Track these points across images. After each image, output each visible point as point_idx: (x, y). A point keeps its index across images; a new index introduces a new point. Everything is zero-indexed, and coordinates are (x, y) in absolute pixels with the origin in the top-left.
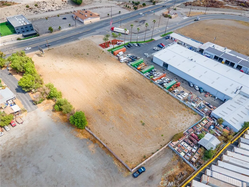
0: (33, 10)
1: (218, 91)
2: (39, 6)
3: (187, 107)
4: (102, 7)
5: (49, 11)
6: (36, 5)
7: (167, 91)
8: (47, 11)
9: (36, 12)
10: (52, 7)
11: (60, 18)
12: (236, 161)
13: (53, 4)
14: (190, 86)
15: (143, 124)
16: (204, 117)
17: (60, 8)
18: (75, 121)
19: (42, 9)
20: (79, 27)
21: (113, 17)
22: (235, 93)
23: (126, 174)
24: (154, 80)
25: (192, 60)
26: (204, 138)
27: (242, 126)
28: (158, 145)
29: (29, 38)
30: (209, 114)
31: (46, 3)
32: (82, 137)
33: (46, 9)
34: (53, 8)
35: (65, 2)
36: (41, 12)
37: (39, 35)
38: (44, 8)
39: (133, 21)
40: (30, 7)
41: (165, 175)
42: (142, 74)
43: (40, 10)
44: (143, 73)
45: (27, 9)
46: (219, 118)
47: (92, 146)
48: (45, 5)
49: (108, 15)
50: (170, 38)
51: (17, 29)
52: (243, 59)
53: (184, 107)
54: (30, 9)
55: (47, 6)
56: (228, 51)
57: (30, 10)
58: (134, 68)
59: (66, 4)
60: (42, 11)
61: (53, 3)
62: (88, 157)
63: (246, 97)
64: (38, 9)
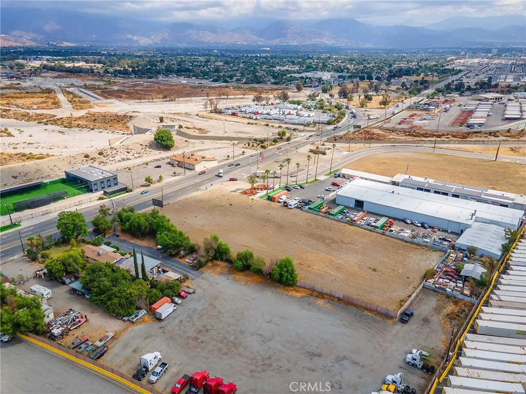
0: (97, 160)
1: (449, 221)
2: (105, 154)
3: (418, 245)
4: (208, 149)
5: (123, 159)
6: (100, 154)
7: (381, 231)
8: (120, 161)
9: (103, 163)
10: (127, 154)
11: (150, 166)
12: (518, 283)
13: (128, 151)
14: (407, 223)
15: (374, 270)
16: (449, 251)
17: (140, 155)
18: (283, 273)
19: (111, 159)
20: (190, 175)
21: (235, 159)
22: (471, 219)
23: (390, 322)
24: (355, 221)
25: (393, 192)
26: (464, 269)
27: (501, 251)
28: (411, 288)
29: (116, 195)
30: (453, 247)
31: (116, 149)
32: (298, 295)
33: (118, 158)
34: (129, 156)
35: (146, 146)
36: (110, 162)
37: (131, 191)
38: (115, 157)
39: (271, 162)
40: (91, 157)
41: (442, 314)
42: (333, 217)
43: (108, 160)
44: (333, 215)
45: (87, 160)
46: (468, 247)
47: (320, 302)
48: (114, 152)
49: (228, 156)
50: (341, 176)
51: (94, 185)
52: (455, 187)
53: (416, 246)
54: (92, 159)
55: (119, 153)
56: (431, 181)
57: (92, 161)
58: (314, 212)
59: (147, 149)
60: (112, 161)
61: (128, 149)
62: (324, 313)
63: (486, 223)
64: (104, 159)
